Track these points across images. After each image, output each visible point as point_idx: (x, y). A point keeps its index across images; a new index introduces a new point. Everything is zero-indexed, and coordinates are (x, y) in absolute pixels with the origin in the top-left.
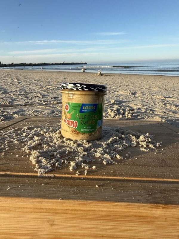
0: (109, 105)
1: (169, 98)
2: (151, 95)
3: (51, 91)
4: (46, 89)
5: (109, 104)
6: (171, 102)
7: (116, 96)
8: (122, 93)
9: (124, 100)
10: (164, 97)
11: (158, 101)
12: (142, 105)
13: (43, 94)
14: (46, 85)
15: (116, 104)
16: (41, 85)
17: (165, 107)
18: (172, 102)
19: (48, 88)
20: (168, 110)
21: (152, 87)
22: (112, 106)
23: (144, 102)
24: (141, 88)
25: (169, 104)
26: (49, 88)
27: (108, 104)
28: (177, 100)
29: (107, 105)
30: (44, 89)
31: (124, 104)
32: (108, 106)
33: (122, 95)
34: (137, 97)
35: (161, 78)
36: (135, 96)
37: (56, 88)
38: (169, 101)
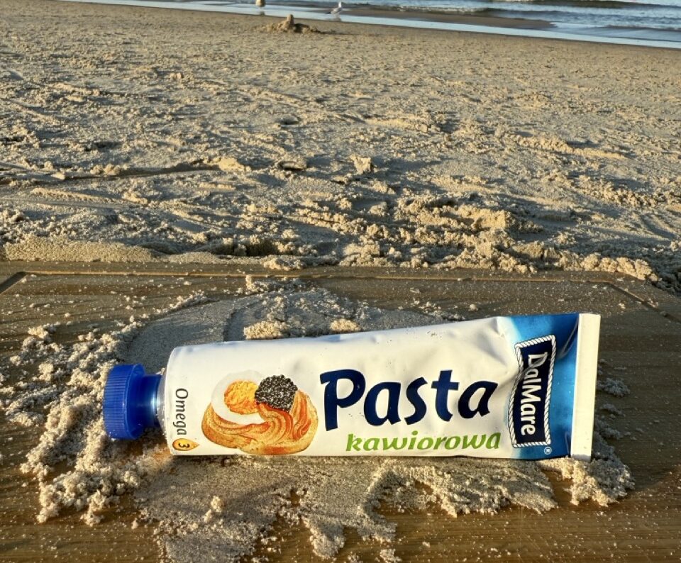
0: (350, 181)
1: (586, 149)
2: (517, 133)
3: (72, 110)
4: (48, 101)
5: (349, 175)
6: (595, 167)
7: (373, 140)
8: (397, 122)
9: (407, 158)
10: (570, 144)
11: (545, 162)
12: (482, 179)
13: (40, 127)
14: (45, 79)
15: (380, 177)
16: (19, 78)
17: (573, 188)
18: (601, 167)
19: (56, 97)
20: (585, 203)
21: (519, 94)
22: (364, 186)
23: (492, 164)
24: (474, 97)
25: (587, 173)
26: (62, 95)
27: (344, 179)
28: (616, 156)
29: (341, 183)
30: (39, 99)
31: (411, 176)
32: (347, 186)
33: (395, 132)
34: (459, 145)
35: (552, 49)
36: (450, 140)
37: (96, 93)
38: (587, 158)
